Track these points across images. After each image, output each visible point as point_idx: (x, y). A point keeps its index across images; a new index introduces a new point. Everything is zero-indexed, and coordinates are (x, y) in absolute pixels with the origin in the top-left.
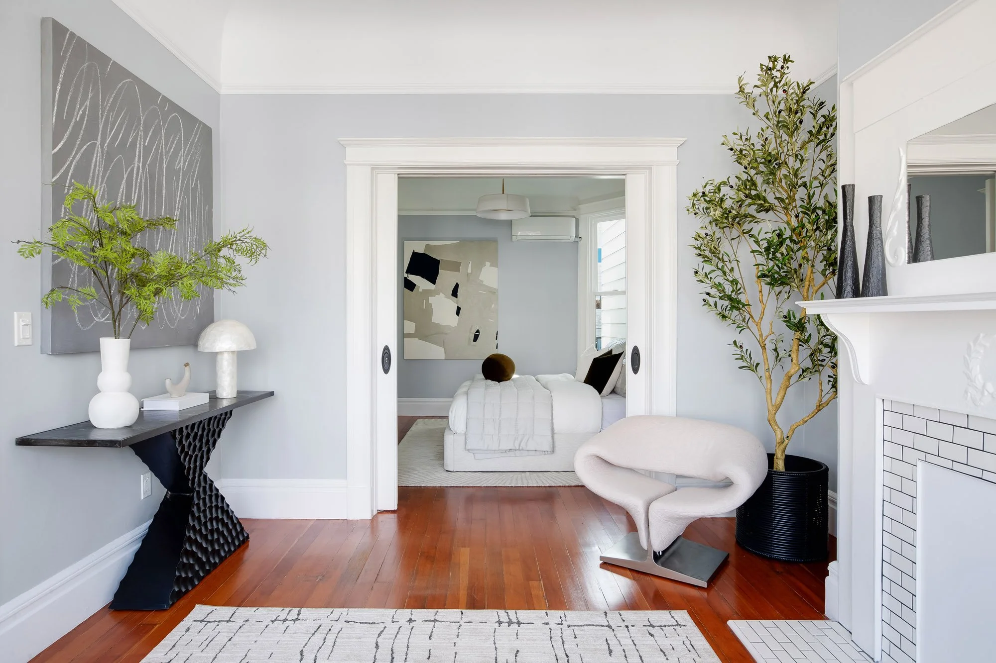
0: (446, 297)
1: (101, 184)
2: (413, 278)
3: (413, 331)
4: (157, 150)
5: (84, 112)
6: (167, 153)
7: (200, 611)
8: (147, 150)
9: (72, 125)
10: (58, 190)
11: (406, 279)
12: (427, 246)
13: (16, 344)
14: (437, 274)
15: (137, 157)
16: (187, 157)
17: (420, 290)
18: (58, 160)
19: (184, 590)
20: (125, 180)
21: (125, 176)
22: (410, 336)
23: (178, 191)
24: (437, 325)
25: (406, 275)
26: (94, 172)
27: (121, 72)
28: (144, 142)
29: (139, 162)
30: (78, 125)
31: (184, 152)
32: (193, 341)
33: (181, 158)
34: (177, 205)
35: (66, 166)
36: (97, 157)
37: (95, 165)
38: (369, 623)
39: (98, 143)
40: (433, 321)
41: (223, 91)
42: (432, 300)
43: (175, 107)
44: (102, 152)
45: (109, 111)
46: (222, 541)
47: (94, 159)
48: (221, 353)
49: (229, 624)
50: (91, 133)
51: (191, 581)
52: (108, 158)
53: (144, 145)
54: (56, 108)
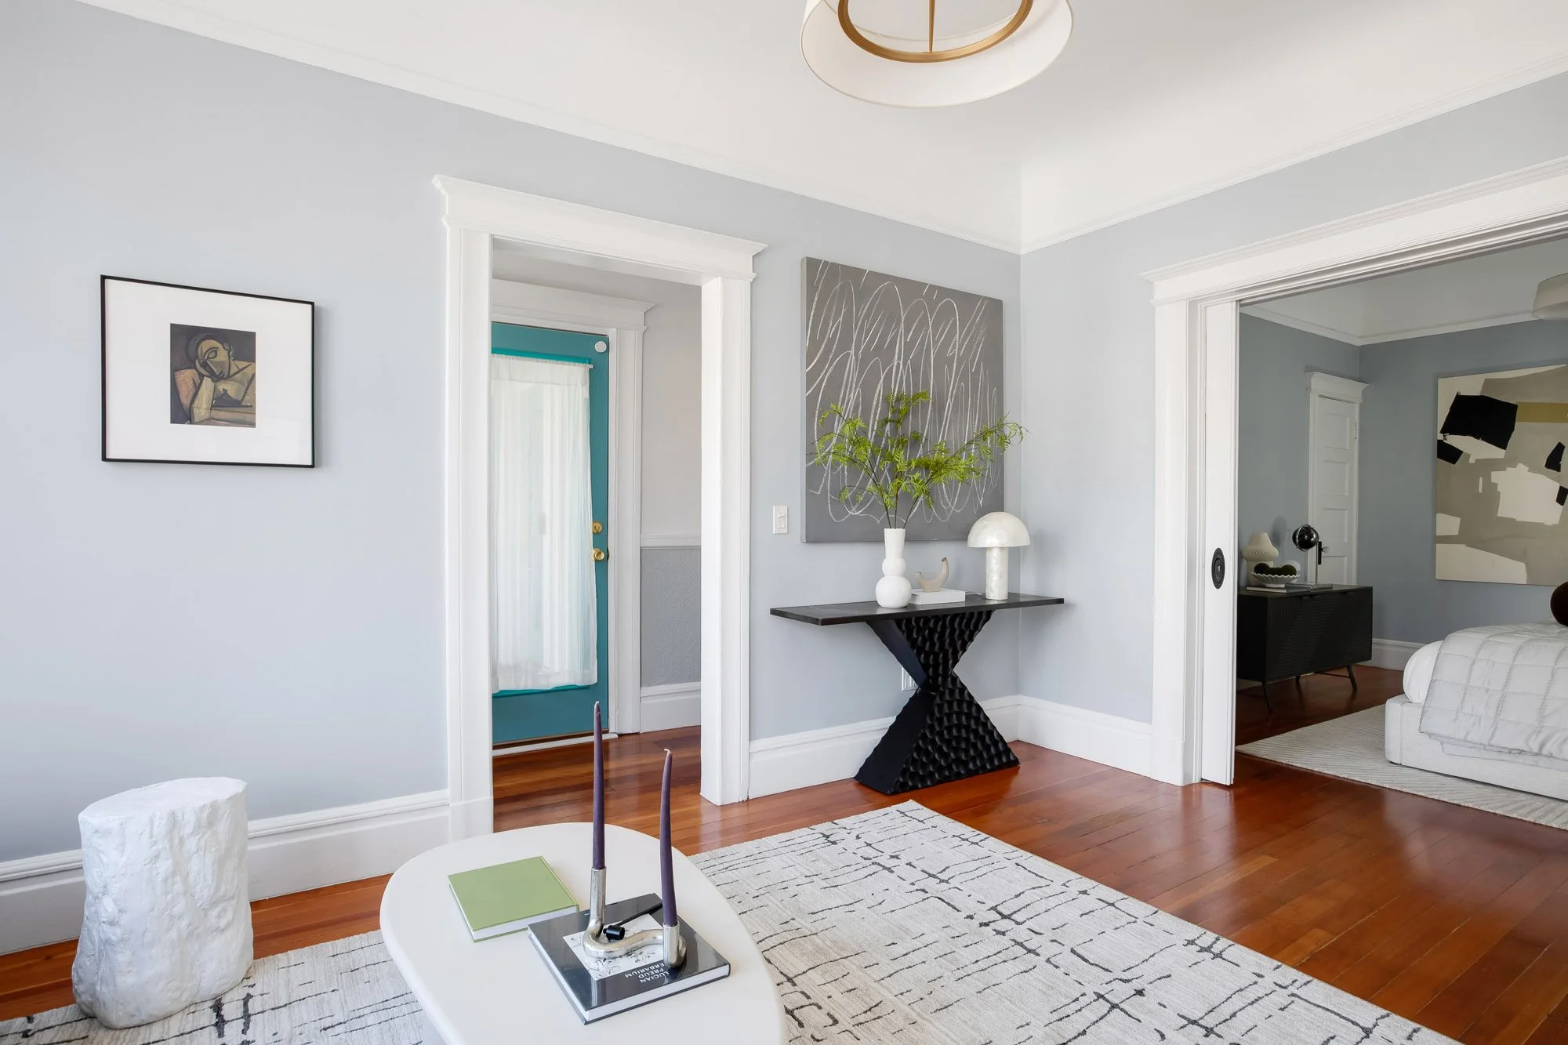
0: (1533, 469)
1: (856, 388)
2: (1455, 441)
3: (1456, 532)
4: (923, 341)
5: (837, 329)
6: (935, 343)
7: (911, 805)
8: (909, 346)
9: (825, 341)
10: (810, 402)
11: (1440, 443)
12: (1488, 383)
13: (774, 532)
14: (1512, 429)
15: (896, 356)
16: (964, 340)
17: (1472, 460)
18: (811, 378)
19: (910, 784)
20: (882, 380)
21: (882, 377)
22: (1448, 540)
23: (951, 377)
24: (1510, 522)
25: (1440, 437)
26: (848, 377)
27: (877, 277)
28: (906, 338)
29: (899, 359)
30: (831, 341)
31: (960, 337)
32: (963, 535)
33: (955, 344)
34: (950, 394)
35: (819, 380)
36: (851, 364)
37: (849, 373)
38: (1037, 875)
39: (852, 352)
40: (1499, 515)
41: (1023, 251)
42: (1496, 476)
43: (944, 292)
44: (856, 359)
45: (863, 321)
46: (972, 752)
47: (848, 368)
48: (991, 549)
49: (921, 823)
50: (845, 345)
51: (923, 779)
52: (863, 363)
53: (905, 341)
54: (809, 333)
